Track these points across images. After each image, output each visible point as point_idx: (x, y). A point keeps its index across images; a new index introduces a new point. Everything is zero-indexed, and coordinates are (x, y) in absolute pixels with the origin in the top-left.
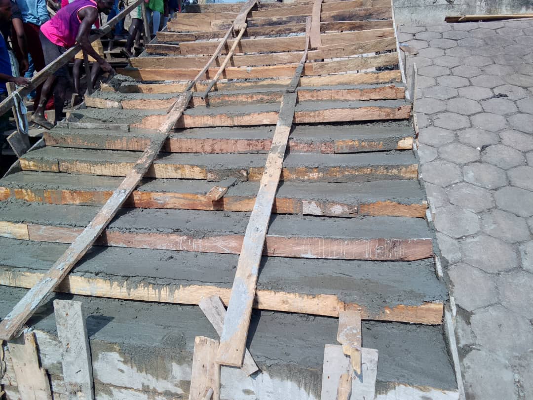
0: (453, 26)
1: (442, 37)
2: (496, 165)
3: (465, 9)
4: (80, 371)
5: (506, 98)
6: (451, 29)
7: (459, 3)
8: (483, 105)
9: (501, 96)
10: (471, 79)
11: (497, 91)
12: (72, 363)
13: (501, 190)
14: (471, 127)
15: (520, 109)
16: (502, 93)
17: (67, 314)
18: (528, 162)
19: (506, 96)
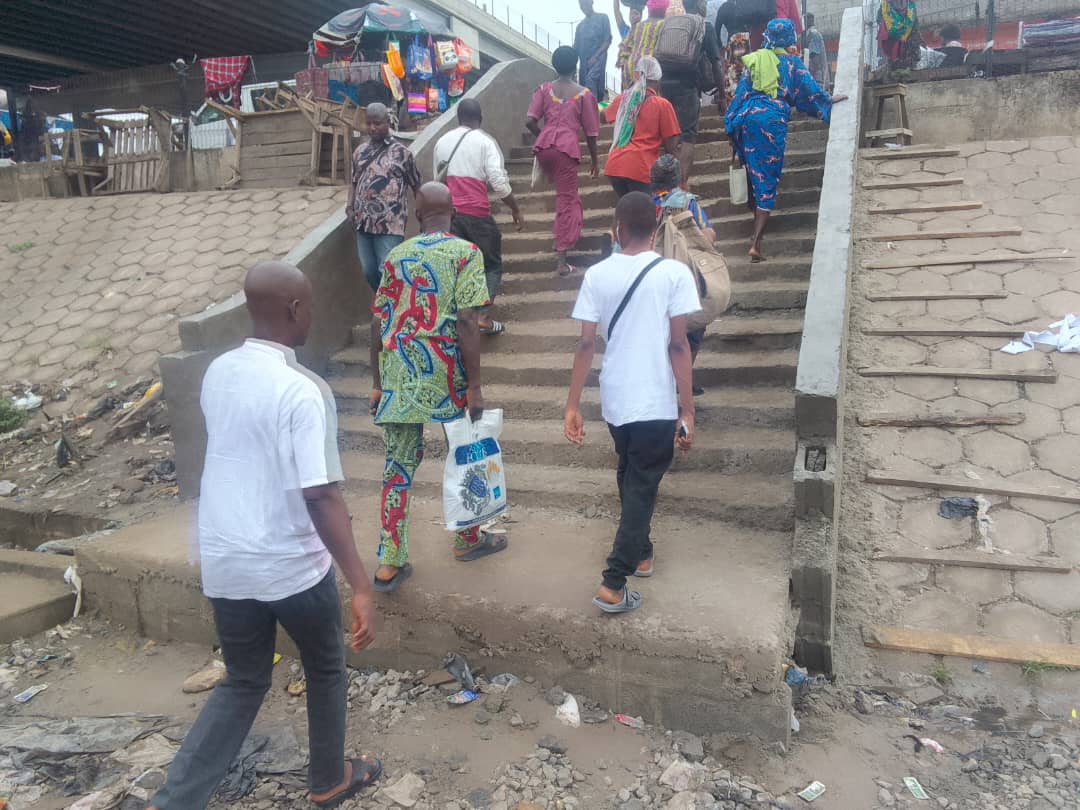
3: (979, 112)
7: (968, 103)
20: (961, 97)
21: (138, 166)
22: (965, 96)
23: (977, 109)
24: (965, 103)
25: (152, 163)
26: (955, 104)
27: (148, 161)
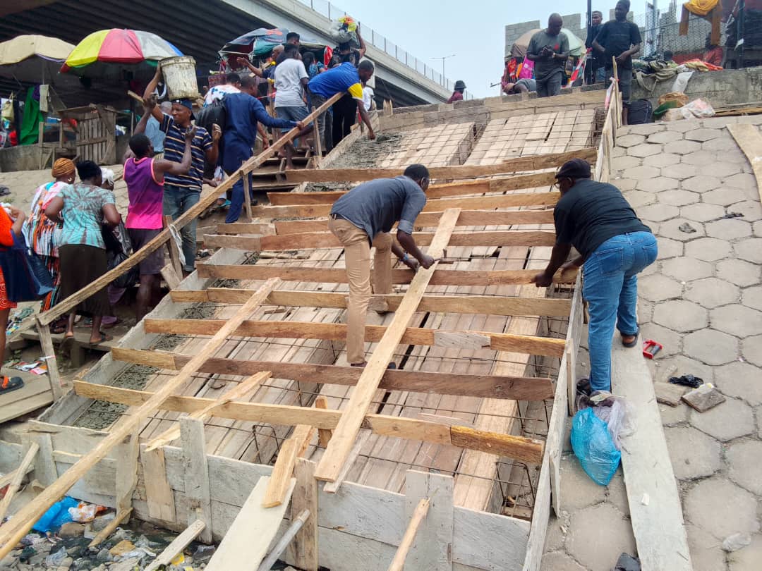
0: (702, 123)
1: (684, 138)
2: (699, 303)
3: (732, 96)
4: (199, 487)
5: (740, 218)
6: (699, 126)
7: (723, 89)
8: (707, 227)
9: (735, 215)
10: (702, 195)
11: (730, 210)
12: (192, 479)
13: (695, 333)
14: (683, 256)
15: (755, 233)
16: (735, 212)
17: (189, 431)
18: (743, 300)
19: (741, 215)
20: (717, 84)
21: (95, 146)
22: (721, 82)
23: (731, 93)
24: (721, 89)
25: (104, 144)
26: (712, 89)
27: (102, 142)
